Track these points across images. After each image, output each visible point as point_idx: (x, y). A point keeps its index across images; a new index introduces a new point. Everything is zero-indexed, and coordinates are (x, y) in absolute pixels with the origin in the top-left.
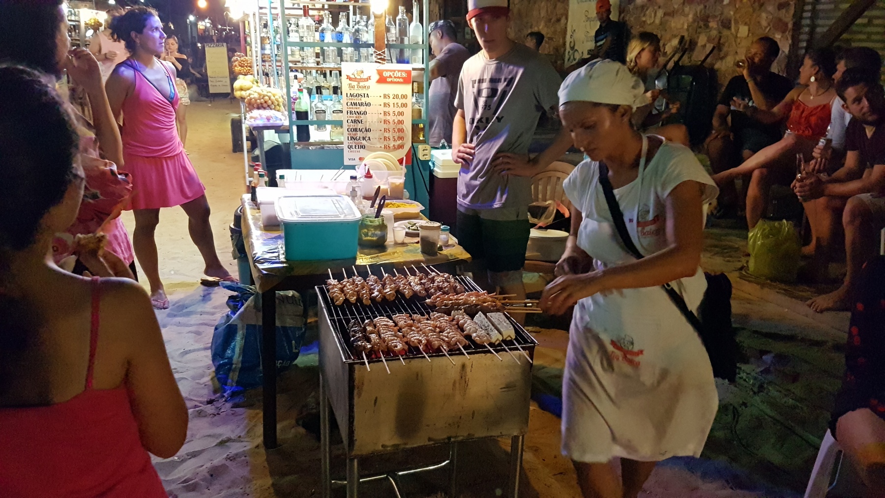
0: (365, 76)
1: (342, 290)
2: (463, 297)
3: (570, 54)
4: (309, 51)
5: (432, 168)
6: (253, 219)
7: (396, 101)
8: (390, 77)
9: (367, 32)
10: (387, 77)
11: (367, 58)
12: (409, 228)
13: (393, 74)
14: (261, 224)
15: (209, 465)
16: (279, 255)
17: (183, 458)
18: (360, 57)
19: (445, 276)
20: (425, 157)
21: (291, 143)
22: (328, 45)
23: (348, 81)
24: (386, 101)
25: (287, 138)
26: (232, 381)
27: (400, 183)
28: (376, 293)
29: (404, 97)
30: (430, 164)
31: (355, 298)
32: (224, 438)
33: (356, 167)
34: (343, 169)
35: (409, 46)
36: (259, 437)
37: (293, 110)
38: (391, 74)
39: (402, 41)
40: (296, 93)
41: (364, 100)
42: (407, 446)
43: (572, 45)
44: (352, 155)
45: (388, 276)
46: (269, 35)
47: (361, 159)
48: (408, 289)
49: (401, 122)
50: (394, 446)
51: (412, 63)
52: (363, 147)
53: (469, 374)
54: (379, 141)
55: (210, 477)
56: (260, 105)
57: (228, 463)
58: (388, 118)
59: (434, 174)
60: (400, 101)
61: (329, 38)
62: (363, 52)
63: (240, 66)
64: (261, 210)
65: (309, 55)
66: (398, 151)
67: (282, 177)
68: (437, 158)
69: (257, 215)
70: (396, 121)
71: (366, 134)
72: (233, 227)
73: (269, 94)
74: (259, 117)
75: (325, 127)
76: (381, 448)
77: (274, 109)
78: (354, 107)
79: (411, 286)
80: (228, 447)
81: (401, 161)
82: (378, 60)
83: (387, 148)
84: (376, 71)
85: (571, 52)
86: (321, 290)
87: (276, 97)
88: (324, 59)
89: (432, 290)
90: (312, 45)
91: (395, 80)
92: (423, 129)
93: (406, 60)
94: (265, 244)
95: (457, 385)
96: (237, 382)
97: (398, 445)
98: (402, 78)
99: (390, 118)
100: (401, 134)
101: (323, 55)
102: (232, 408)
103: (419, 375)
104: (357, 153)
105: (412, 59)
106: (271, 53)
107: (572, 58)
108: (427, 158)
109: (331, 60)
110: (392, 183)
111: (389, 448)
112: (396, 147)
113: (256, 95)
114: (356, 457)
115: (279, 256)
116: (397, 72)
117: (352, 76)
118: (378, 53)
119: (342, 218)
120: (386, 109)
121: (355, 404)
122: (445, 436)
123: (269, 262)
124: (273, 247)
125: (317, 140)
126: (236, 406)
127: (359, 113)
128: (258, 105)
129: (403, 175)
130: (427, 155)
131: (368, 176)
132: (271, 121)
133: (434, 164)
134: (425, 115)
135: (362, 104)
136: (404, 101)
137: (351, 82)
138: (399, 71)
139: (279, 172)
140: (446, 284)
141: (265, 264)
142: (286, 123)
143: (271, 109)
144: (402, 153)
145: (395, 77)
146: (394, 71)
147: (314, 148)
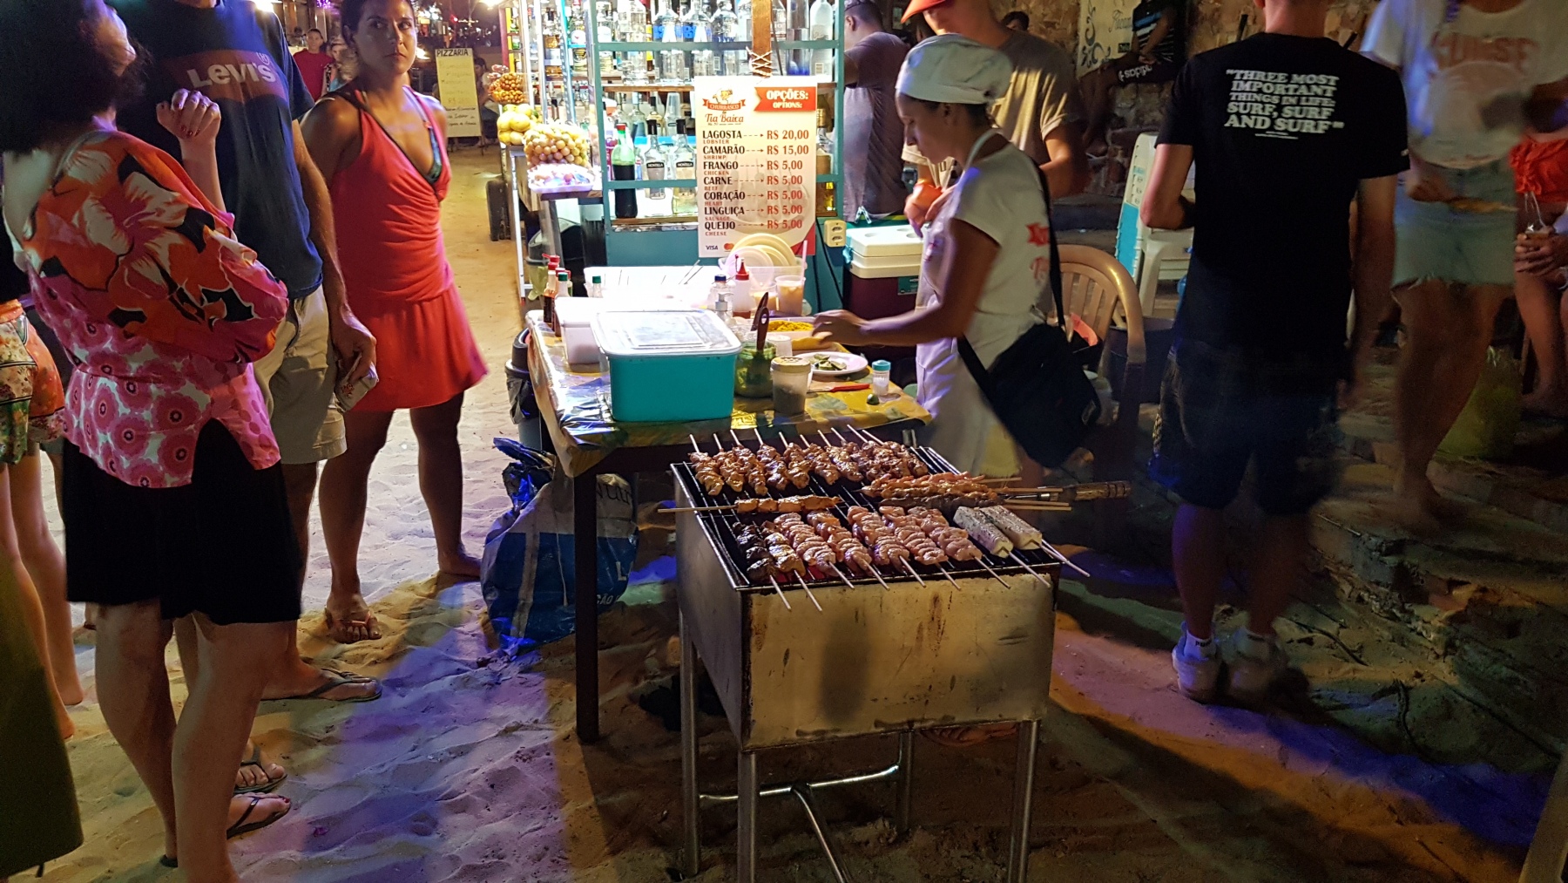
0: (734, 100)
1: (717, 470)
2: (927, 483)
3: (1086, 51)
4: (637, 59)
5: (848, 261)
6: (550, 353)
7: (788, 142)
8: (779, 100)
9: (736, 21)
10: (773, 101)
11: (736, 70)
12: (817, 366)
13: (785, 95)
14: (564, 360)
15: (487, 768)
16: (601, 412)
17: (442, 757)
18: (723, 66)
19: (893, 447)
20: (837, 241)
21: (606, 222)
22: (670, 46)
23: (706, 110)
24: (772, 143)
25: (597, 212)
26: (519, 629)
27: (798, 288)
28: (775, 476)
29: (804, 134)
30: (845, 253)
31: (741, 483)
32: (511, 723)
33: (720, 261)
34: (699, 264)
35: (809, 44)
36: (569, 721)
37: (609, 162)
38: (781, 94)
39: (797, 35)
40: (611, 133)
41: (733, 142)
42: (839, 735)
43: (1089, 37)
44: (712, 240)
45: (794, 447)
46: (556, 32)
47: (728, 247)
48: (831, 468)
49: (797, 180)
50: (816, 733)
51: (813, 74)
52: (731, 225)
53: (945, 615)
54: (759, 215)
55: (489, 789)
56: (550, 157)
57: (520, 765)
58: (775, 173)
59: (852, 271)
60: (796, 143)
61: (670, 34)
62: (730, 57)
63: (502, 88)
64: (563, 338)
65: (636, 66)
66: (792, 230)
67: (596, 280)
68: (858, 243)
69: (556, 345)
70: (789, 177)
71: (737, 203)
72: (511, 367)
73: (565, 137)
74: (552, 177)
75: (663, 191)
76: (794, 736)
77: (574, 162)
78: (716, 154)
79: (834, 463)
80: (519, 738)
81: (797, 250)
82: (758, 71)
83: (772, 227)
84: (755, 91)
85: (1088, 47)
86: (682, 470)
87: (578, 141)
88: (661, 72)
89: (873, 471)
90: (639, 47)
91: (788, 105)
92: (832, 192)
93: (804, 70)
94: (574, 395)
95: (925, 632)
96: (527, 631)
97: (823, 732)
98: (800, 101)
99: (778, 173)
100: (797, 202)
101: (660, 64)
102: (521, 672)
103: (860, 613)
104: (721, 237)
105: (813, 66)
106: (564, 64)
107: (1090, 58)
108: (840, 243)
109: (674, 74)
110: (784, 288)
111: (808, 737)
112: (789, 224)
113: (544, 139)
114: (756, 750)
115: (601, 414)
116: (790, 90)
117: (713, 101)
118: (759, 57)
119: (706, 348)
120: (772, 158)
121: (752, 661)
122: (905, 720)
123: (587, 424)
124: (591, 399)
125: (650, 215)
126: (526, 670)
127: (725, 166)
128: (547, 156)
129: (803, 273)
130: (839, 238)
131: (742, 275)
132: (573, 184)
133: (851, 253)
134: (836, 166)
135: (729, 150)
136: (803, 142)
137: (710, 111)
138: (794, 89)
139: (590, 272)
140: (895, 461)
141: (580, 428)
142: (596, 185)
143: (569, 162)
144: (799, 235)
145: (787, 101)
146: (786, 89)
147: (644, 228)
